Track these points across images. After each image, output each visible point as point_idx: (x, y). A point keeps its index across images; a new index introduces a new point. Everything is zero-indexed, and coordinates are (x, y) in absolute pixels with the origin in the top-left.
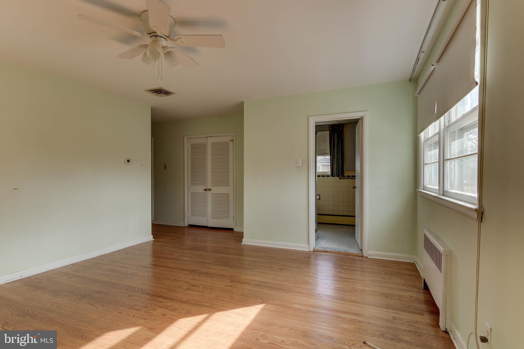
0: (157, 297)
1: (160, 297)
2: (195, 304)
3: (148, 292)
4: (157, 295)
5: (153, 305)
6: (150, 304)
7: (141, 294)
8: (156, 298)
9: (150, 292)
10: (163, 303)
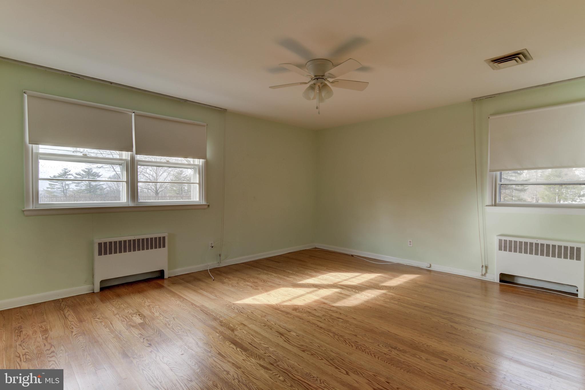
0: (324, 328)
1: (321, 327)
2: (289, 313)
3: (336, 337)
4: (325, 330)
5: (326, 320)
6: (329, 321)
7: (344, 336)
8: (326, 328)
9: (334, 336)
10: (318, 320)
